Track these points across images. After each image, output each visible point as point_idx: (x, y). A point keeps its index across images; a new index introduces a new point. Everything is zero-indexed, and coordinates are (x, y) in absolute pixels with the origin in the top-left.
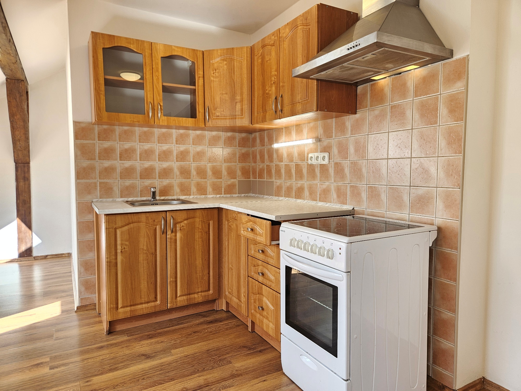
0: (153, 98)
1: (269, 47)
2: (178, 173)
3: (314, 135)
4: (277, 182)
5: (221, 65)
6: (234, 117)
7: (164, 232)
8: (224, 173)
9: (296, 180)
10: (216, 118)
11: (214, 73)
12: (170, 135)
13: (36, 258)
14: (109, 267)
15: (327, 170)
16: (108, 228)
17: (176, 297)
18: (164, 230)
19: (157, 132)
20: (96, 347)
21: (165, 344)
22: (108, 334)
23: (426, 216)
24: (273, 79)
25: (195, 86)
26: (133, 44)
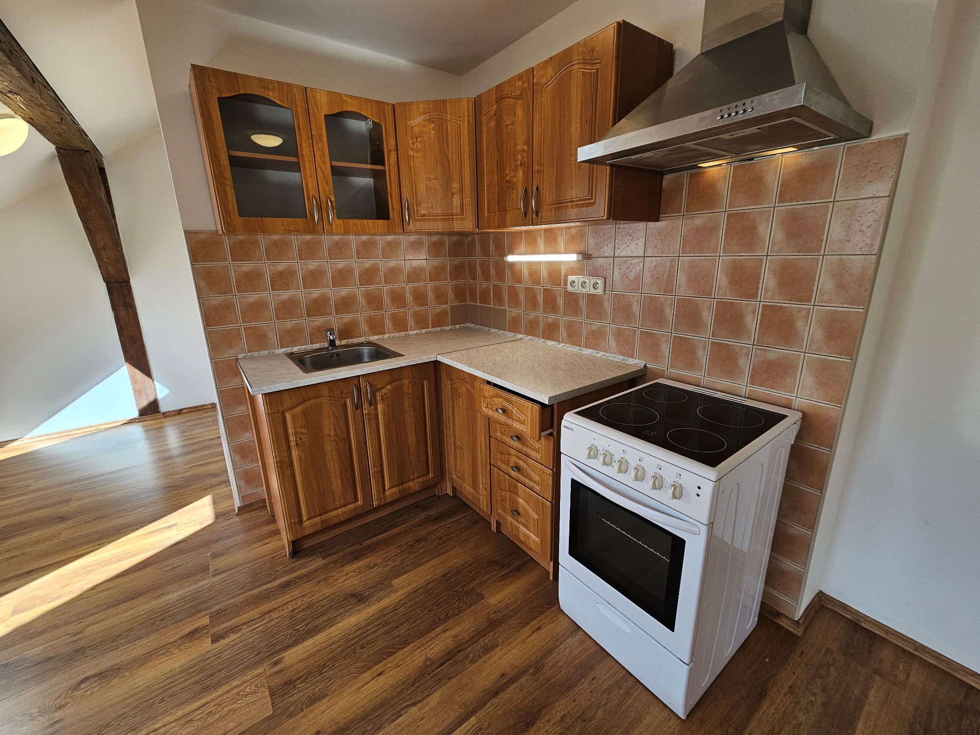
0: (317, 189)
1: (512, 100)
2: (364, 303)
3: (580, 248)
4: (512, 312)
5: (424, 129)
6: (450, 217)
7: (358, 406)
8: (431, 296)
9: (545, 312)
10: (420, 218)
11: (413, 144)
12: (347, 244)
13: (166, 415)
14: (281, 468)
15: (601, 303)
16: (271, 414)
17: (384, 491)
18: (357, 404)
19: (326, 240)
20: (279, 585)
21: (381, 569)
22: (293, 557)
23: (778, 392)
24: (519, 157)
25: (383, 164)
26: (273, 90)
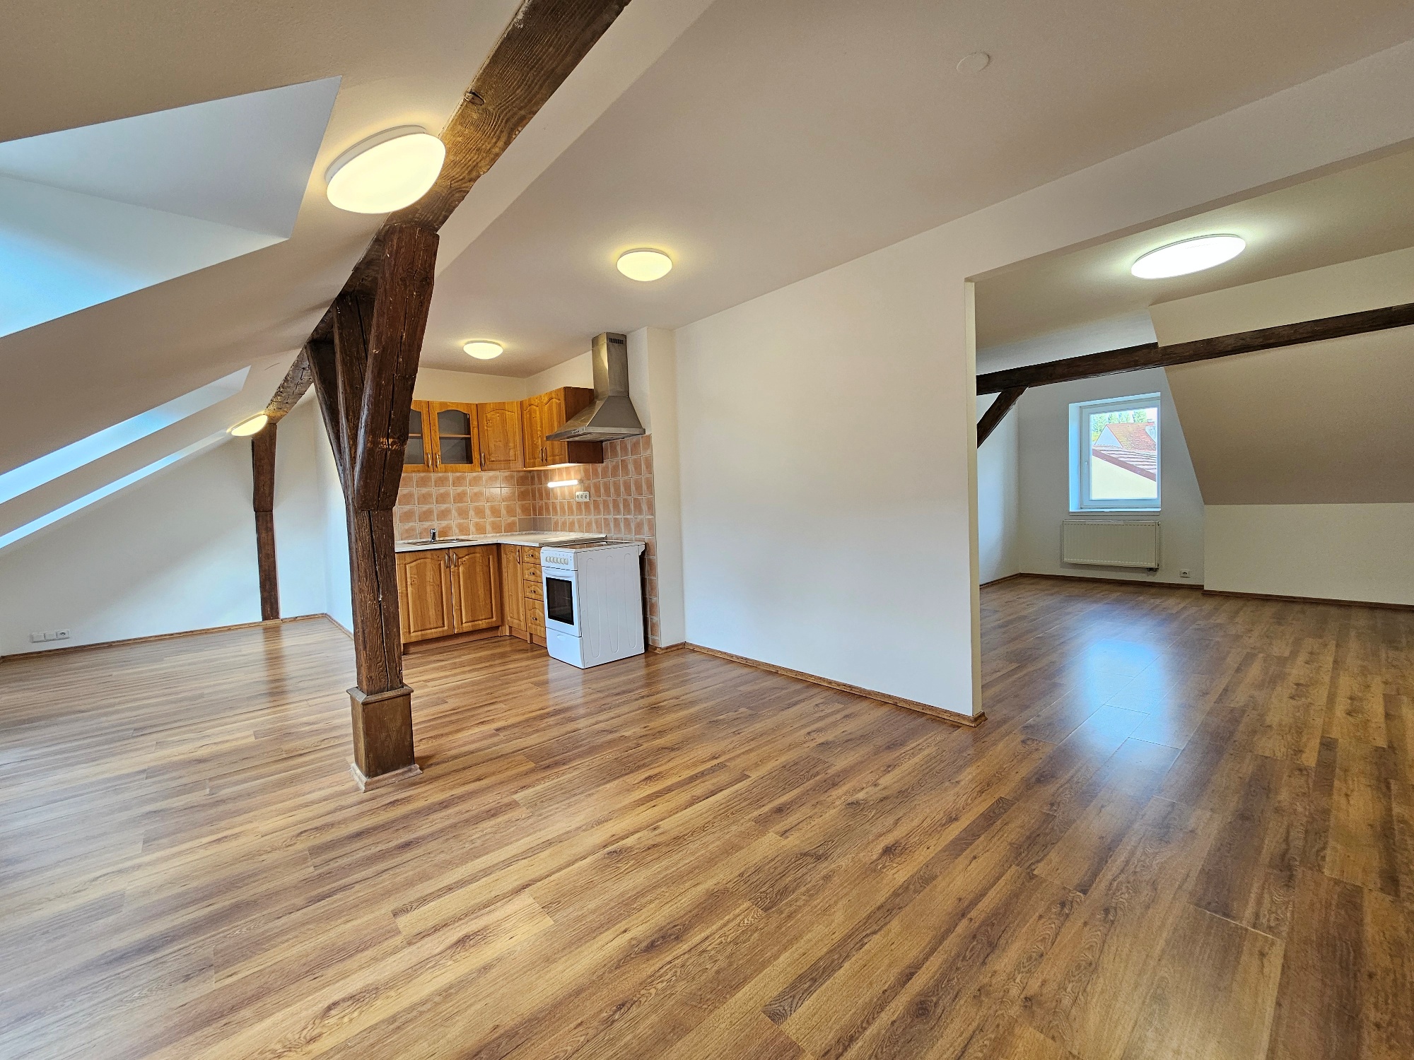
0: (431, 450)
1: (535, 407)
2: (456, 515)
3: (579, 477)
4: (554, 518)
5: (493, 417)
6: (509, 462)
7: (448, 567)
8: (503, 512)
9: (568, 515)
10: (491, 463)
11: (488, 424)
12: (447, 479)
15: (589, 506)
17: (462, 623)
18: (447, 565)
19: (433, 476)
24: (539, 433)
25: (470, 435)
